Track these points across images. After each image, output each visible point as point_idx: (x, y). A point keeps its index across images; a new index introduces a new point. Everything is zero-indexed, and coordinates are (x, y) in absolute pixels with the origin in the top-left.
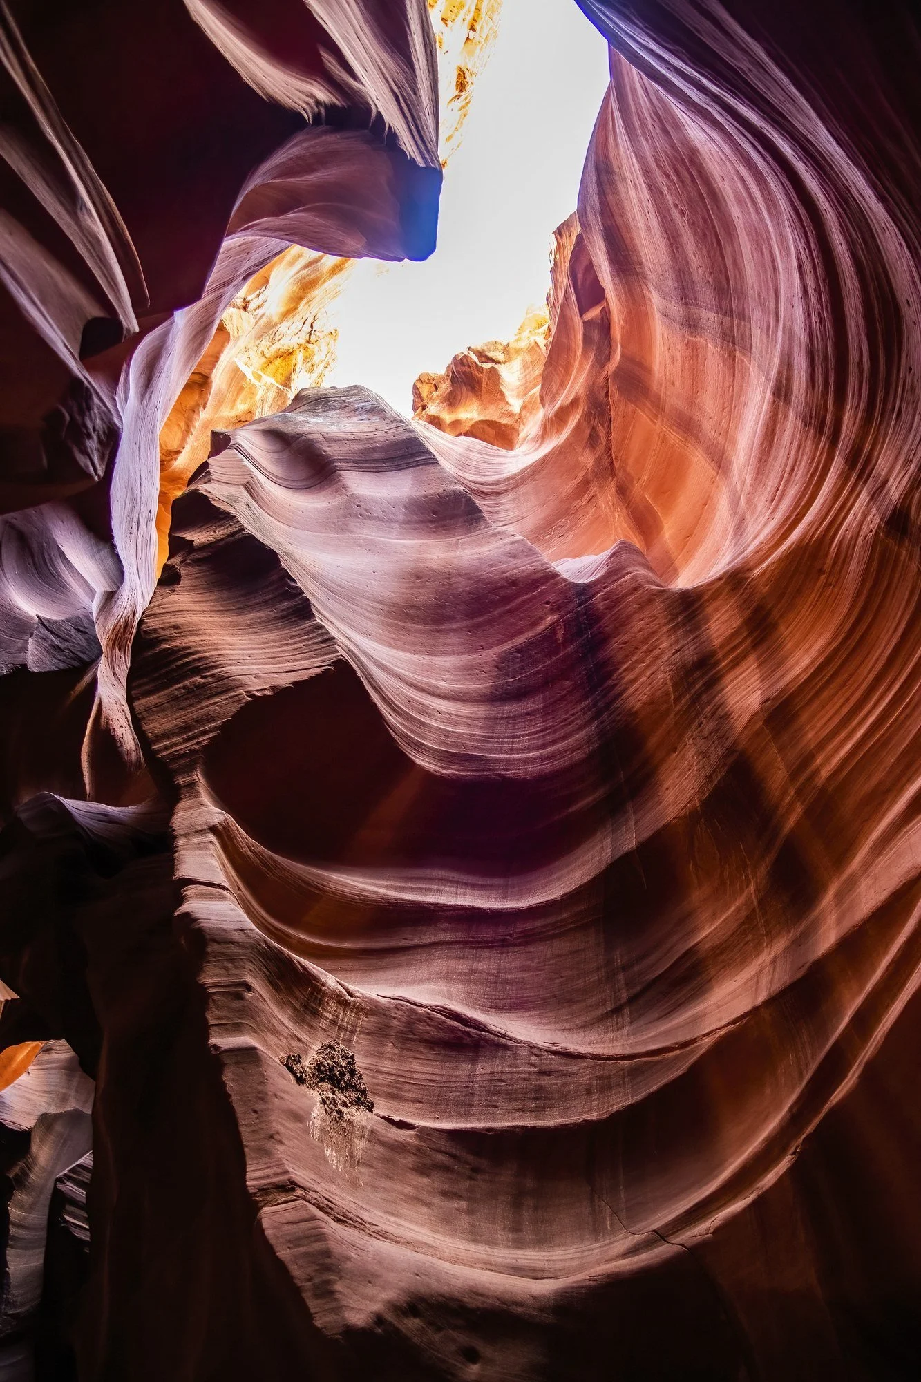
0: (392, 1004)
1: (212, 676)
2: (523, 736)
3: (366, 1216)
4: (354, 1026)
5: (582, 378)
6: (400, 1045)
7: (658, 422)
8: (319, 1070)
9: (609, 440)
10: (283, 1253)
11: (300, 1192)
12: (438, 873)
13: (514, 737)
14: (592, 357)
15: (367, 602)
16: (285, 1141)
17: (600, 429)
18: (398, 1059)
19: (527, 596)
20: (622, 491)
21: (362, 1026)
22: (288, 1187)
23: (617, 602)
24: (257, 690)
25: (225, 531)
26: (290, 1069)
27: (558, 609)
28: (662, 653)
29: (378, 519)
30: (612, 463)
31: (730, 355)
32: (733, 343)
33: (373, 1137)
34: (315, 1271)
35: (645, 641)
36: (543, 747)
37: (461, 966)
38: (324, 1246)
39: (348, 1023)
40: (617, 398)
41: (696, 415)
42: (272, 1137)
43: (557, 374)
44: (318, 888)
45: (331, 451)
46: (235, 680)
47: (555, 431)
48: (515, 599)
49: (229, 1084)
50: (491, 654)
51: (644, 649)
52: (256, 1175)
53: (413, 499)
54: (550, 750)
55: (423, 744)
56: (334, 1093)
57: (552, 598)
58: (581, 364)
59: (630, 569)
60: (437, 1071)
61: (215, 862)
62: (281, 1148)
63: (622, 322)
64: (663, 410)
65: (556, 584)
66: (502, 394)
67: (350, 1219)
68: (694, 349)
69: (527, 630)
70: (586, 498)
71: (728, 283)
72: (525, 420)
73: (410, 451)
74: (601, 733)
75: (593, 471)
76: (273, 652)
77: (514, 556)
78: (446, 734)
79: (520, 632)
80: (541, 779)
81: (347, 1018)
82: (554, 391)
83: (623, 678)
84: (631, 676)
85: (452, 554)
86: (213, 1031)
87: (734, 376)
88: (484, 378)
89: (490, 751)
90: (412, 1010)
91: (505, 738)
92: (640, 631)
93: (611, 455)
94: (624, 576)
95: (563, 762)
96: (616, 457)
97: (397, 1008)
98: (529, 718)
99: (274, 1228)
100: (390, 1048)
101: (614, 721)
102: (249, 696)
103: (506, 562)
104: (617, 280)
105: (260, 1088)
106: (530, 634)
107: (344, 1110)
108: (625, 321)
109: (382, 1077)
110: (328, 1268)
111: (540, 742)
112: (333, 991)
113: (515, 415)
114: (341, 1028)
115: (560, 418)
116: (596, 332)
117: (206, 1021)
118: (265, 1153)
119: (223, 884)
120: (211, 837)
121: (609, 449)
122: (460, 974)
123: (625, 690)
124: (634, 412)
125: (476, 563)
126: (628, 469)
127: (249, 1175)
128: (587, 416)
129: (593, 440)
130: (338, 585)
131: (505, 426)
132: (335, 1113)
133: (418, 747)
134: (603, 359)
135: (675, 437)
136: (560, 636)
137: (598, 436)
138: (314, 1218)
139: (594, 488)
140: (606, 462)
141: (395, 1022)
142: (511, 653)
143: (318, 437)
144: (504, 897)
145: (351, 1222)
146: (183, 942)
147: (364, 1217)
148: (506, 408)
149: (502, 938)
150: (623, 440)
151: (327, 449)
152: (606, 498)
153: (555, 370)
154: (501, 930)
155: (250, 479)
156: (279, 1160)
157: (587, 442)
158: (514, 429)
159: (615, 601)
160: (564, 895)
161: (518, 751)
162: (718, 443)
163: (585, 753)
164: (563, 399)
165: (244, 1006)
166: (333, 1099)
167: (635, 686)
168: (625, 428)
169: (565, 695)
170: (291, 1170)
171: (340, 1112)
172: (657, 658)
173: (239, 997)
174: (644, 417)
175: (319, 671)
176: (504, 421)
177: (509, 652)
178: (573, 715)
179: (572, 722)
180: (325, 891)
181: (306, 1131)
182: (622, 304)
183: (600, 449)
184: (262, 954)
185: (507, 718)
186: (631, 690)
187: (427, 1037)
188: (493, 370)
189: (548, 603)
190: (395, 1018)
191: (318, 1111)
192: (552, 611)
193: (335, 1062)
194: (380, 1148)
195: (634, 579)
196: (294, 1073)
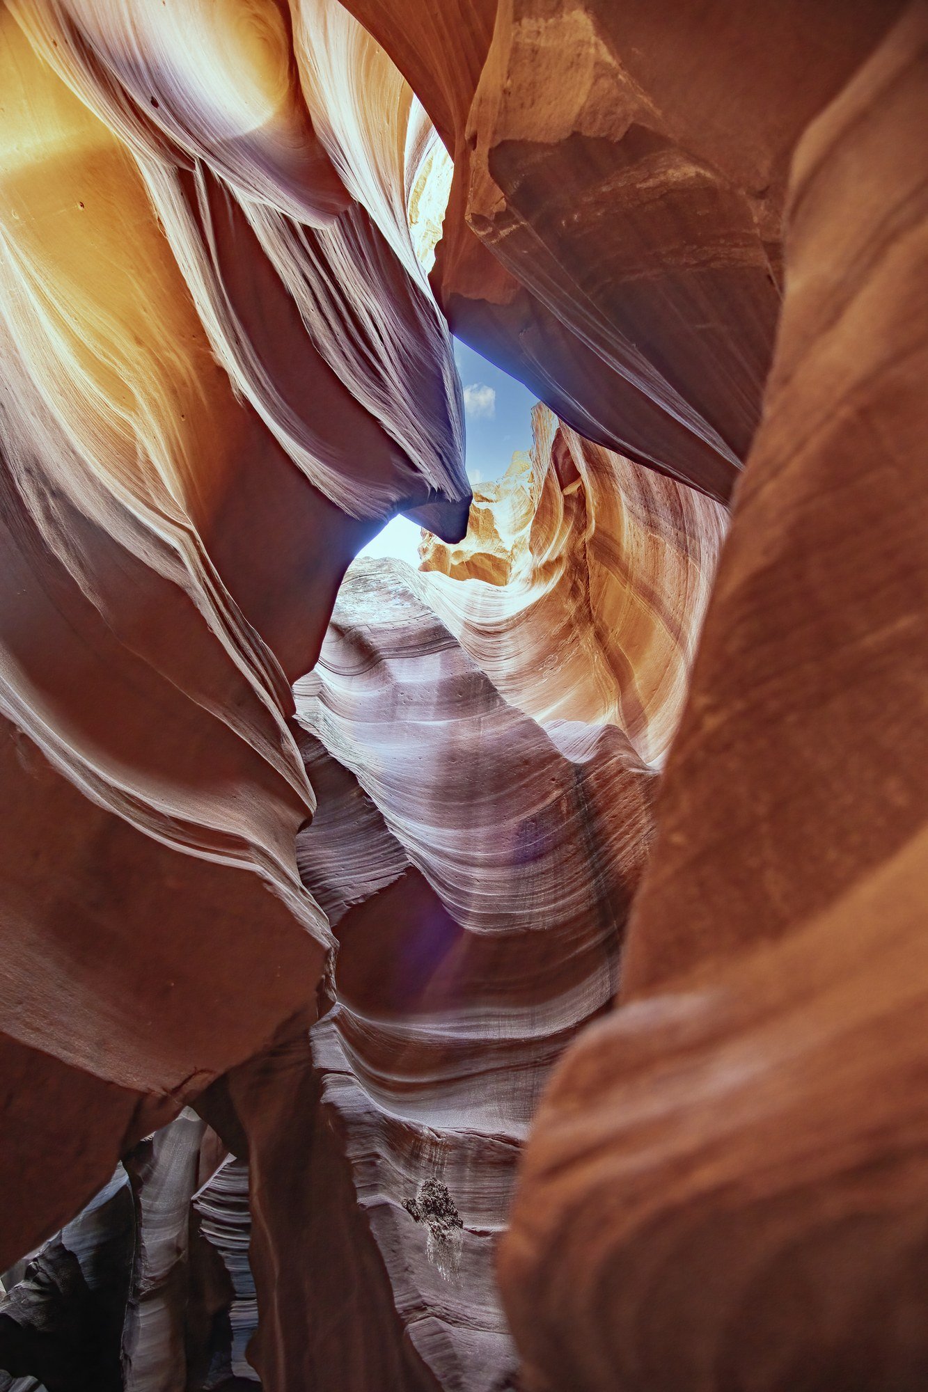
0: (466, 1138)
1: (319, 888)
2: (540, 892)
3: (468, 1312)
4: (443, 1159)
5: (564, 540)
6: (474, 1169)
7: (627, 587)
8: (427, 1206)
9: (587, 594)
10: (427, 1358)
11: (430, 1310)
12: (483, 1010)
13: (533, 894)
14: (572, 525)
15: (418, 789)
16: (415, 1271)
17: (579, 582)
18: (474, 1180)
19: (537, 774)
20: (600, 636)
21: (448, 1159)
22: (421, 1307)
23: (607, 781)
24: (353, 900)
25: (313, 754)
26: (410, 1211)
27: (562, 785)
28: (642, 828)
29: (417, 704)
30: (590, 612)
31: (684, 558)
32: (686, 550)
33: (466, 1248)
34: (448, 1369)
35: (629, 816)
36: (555, 900)
37: (507, 1086)
38: (452, 1352)
39: (439, 1158)
40: (593, 561)
41: (658, 590)
42: (406, 1269)
43: (544, 531)
44: (404, 1041)
45: (376, 642)
46: (335, 892)
47: (543, 579)
48: (529, 775)
49: (375, 1232)
50: (512, 823)
51: (628, 823)
52: (401, 1300)
53: (443, 682)
54: (561, 903)
55: (469, 912)
56: (438, 1221)
57: (556, 776)
58: (562, 528)
59: (615, 753)
60: (500, 1185)
61: (339, 1049)
62: (413, 1277)
63: (595, 503)
64: (631, 578)
65: (559, 763)
66: (496, 532)
67: (461, 1319)
68: (655, 544)
69: (538, 803)
70: (570, 639)
71: (682, 510)
72: (516, 557)
73: (438, 638)
74: (598, 890)
75: (575, 617)
76: (359, 862)
77: (525, 737)
78: (485, 898)
79: (534, 804)
80: (556, 927)
81: (438, 1154)
82: (541, 545)
83: (613, 846)
84: (619, 845)
85: (477, 734)
86: (359, 1193)
87: (687, 574)
88: (481, 518)
89: (517, 908)
90: (480, 1141)
91: (527, 895)
92: (625, 808)
93: (589, 606)
94: (611, 759)
95: (572, 913)
96: (594, 608)
97: (470, 1140)
98: (544, 876)
99: (419, 1340)
100: (468, 1172)
101: (608, 881)
102: (347, 905)
103: (520, 743)
104: (591, 474)
105: (394, 1233)
106: (541, 806)
107: (445, 1232)
108: (598, 503)
109: (465, 1196)
110: (456, 1367)
111: (552, 896)
112: (428, 1138)
113: (508, 552)
114: (435, 1164)
115: (548, 569)
116: (575, 504)
117: (353, 1184)
118: (404, 1281)
119: (350, 1071)
120: (334, 1027)
121: (587, 600)
122: (506, 1093)
123: (615, 856)
124: (608, 574)
125: (495, 743)
126: (604, 619)
127: (396, 1300)
128: (569, 573)
129: (574, 592)
130: (396, 779)
131: (500, 560)
132: (440, 1238)
133: (465, 914)
134: (580, 528)
135: (641, 603)
136: (564, 808)
137: (579, 588)
138: (442, 1331)
139: (577, 631)
140: (586, 611)
141: (470, 1152)
142: (527, 822)
143: (364, 629)
144: (533, 1025)
145: (461, 1321)
146: (330, 1124)
147: (469, 1315)
148: (500, 544)
149: (533, 1060)
150: (599, 594)
151: (374, 640)
152: (587, 640)
153: (542, 526)
154: (533, 1054)
155: (321, 688)
156: (414, 1286)
157: (569, 594)
158: (507, 563)
159: (604, 780)
160: (577, 1023)
161: (538, 905)
162: (675, 620)
163: (587, 906)
164: (548, 555)
165: (377, 1171)
166: (439, 1227)
167: (623, 853)
168: (600, 585)
169: (570, 857)
170: (422, 1293)
171: (443, 1236)
172: (639, 831)
173: (373, 1164)
174: (615, 579)
175: (395, 878)
176: (499, 555)
177: (525, 822)
178: (576, 873)
179: (576, 879)
180: (409, 1042)
181: (426, 1258)
182: (595, 490)
183: (581, 600)
184: (385, 1128)
185: (527, 878)
186: (619, 857)
187: (491, 1159)
188: (488, 512)
189: (553, 780)
190: (469, 1149)
191: (430, 1240)
192: (557, 787)
193: (436, 1197)
194: (470, 1255)
195: (618, 762)
196: (412, 1214)
